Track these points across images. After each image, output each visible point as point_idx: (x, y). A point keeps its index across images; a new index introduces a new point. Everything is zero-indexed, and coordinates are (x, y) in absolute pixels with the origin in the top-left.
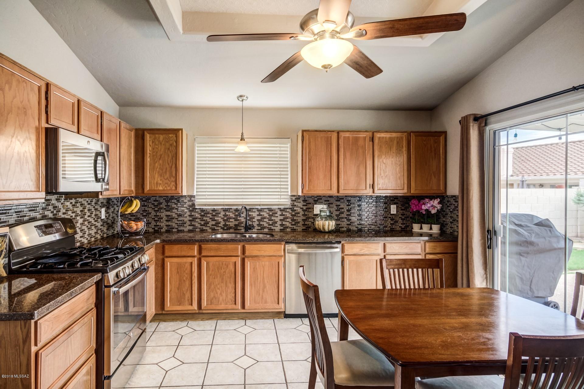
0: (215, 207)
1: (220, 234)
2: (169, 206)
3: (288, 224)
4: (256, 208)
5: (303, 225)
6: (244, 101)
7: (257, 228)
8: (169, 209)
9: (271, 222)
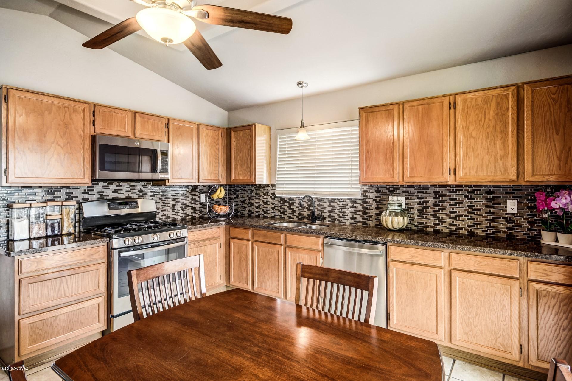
0: (291, 196)
1: (286, 222)
2: (258, 194)
3: (359, 218)
4: (327, 199)
5: (376, 219)
6: (303, 87)
7: (328, 219)
8: (258, 197)
9: (341, 214)
